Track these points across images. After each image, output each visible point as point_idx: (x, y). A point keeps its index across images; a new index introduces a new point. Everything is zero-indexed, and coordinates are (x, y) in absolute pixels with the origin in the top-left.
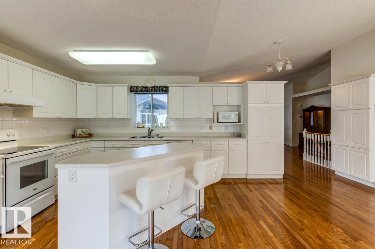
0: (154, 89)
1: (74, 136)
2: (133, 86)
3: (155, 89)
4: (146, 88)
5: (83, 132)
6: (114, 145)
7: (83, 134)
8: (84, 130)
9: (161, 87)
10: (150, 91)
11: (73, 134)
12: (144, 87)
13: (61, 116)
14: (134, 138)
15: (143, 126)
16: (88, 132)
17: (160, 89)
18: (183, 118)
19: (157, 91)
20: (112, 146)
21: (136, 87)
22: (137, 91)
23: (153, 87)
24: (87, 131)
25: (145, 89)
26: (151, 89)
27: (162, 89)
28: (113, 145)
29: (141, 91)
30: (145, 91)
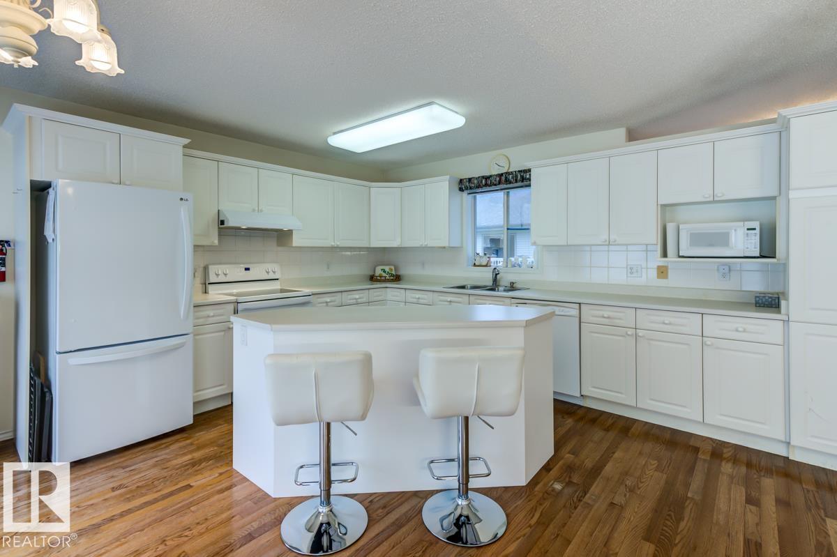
0: (503, 178)
1: (373, 278)
2: (462, 178)
3: (506, 178)
4: (487, 178)
5: (384, 272)
6: (419, 298)
7: (384, 274)
8: (387, 268)
9: (519, 171)
10: (495, 185)
11: (372, 273)
12: (483, 177)
13: (338, 243)
14: (463, 287)
15: (484, 263)
16: (393, 273)
17: (516, 176)
18: (566, 244)
19: (510, 183)
20: (415, 300)
21: (470, 180)
22: (471, 188)
23: (502, 174)
24: (391, 270)
25: (486, 181)
26: (498, 179)
27: (522, 177)
28: (416, 298)
29: (479, 186)
30: (486, 185)
